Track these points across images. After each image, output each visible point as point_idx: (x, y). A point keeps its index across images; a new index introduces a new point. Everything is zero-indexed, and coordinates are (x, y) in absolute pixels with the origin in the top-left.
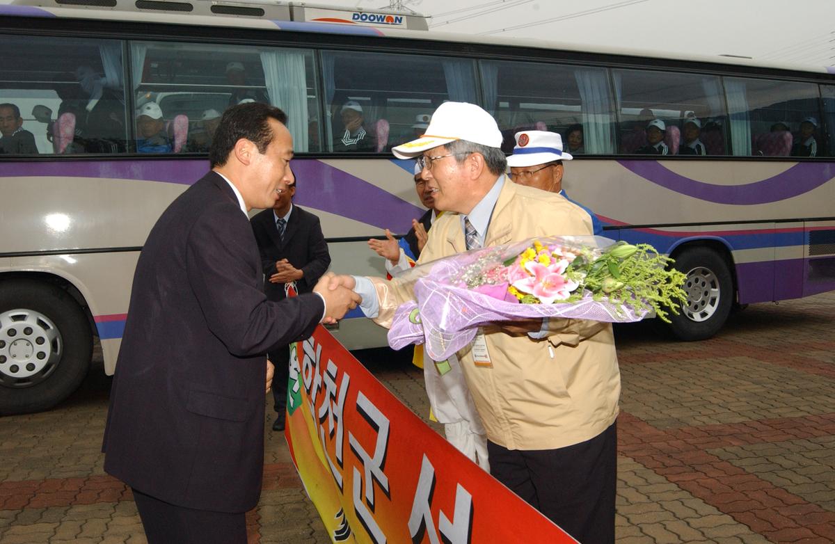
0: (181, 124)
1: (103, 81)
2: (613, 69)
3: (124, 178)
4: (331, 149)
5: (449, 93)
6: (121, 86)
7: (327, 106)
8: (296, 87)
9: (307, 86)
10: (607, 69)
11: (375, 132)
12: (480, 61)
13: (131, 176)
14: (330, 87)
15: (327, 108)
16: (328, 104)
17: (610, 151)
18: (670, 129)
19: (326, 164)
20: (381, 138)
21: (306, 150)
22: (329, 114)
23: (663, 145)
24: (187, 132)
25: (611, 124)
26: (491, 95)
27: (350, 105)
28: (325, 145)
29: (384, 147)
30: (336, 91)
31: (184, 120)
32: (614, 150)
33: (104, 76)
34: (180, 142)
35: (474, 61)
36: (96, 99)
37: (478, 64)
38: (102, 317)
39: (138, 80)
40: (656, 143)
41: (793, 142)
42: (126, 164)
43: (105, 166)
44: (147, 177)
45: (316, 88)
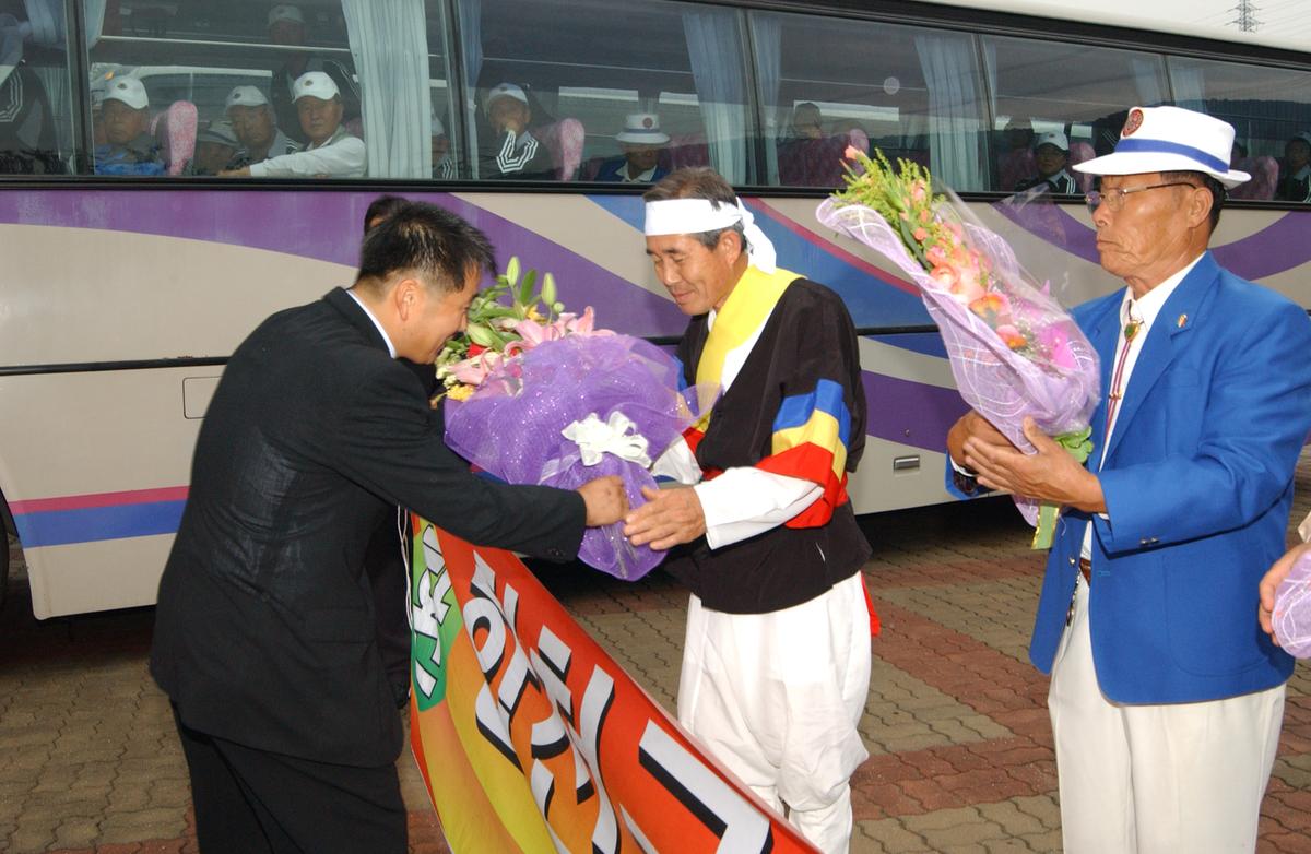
0: (182, 119)
1: (24, 27)
2: (983, 36)
3: (67, 225)
4: (476, 176)
5: (695, 71)
6: (61, 40)
7: (468, 89)
8: (408, 52)
9: (430, 52)
10: (972, 35)
11: (557, 142)
12: (750, 13)
13: (84, 222)
14: (473, 54)
15: (468, 94)
16: (470, 85)
17: (978, 187)
18: (1079, 147)
19: (467, 203)
20: (569, 154)
21: (428, 175)
22: (471, 105)
23: (1067, 176)
24: (194, 135)
25: (980, 134)
26: (771, 78)
27: (504, 89)
28: (465, 166)
29: (576, 170)
30: (484, 62)
31: (189, 111)
32: (985, 184)
33: (24, 17)
34: (180, 154)
35: (739, 13)
36: (9, 64)
37: (746, 16)
38: (26, 504)
39: (95, 30)
40: (1054, 173)
41: (1279, 176)
42: (72, 197)
43: (28, 200)
44: (115, 223)
45: (447, 56)
